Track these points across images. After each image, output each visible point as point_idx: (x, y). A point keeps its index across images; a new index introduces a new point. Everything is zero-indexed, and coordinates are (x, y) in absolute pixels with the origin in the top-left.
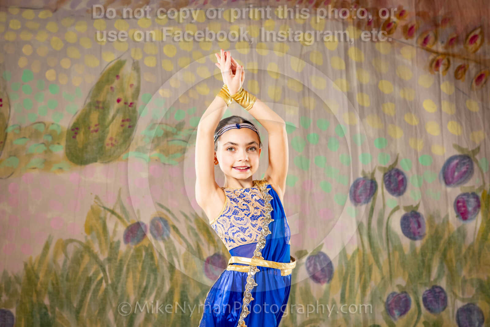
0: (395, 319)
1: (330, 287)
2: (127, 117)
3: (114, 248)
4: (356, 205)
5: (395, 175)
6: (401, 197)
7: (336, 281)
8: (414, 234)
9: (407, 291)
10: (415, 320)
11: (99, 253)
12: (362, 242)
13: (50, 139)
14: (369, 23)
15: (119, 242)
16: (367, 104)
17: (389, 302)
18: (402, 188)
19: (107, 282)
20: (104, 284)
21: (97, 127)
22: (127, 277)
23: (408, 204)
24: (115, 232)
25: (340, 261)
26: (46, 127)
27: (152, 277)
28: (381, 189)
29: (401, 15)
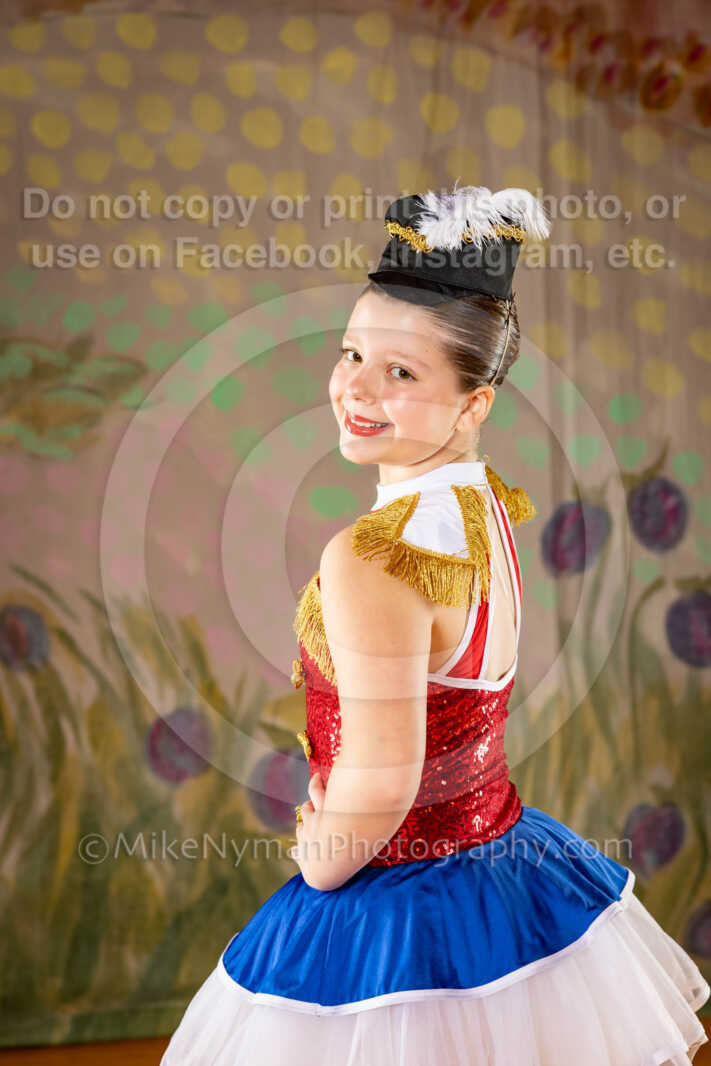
0: (646, 875)
5: (656, 494)
6: (670, 554)
8: (700, 651)
9: (676, 800)
10: (693, 876)
14: (609, 74)
16: (593, 302)
17: (633, 830)
18: (672, 531)
23: (688, 572)
28: (620, 534)
29: (695, 55)
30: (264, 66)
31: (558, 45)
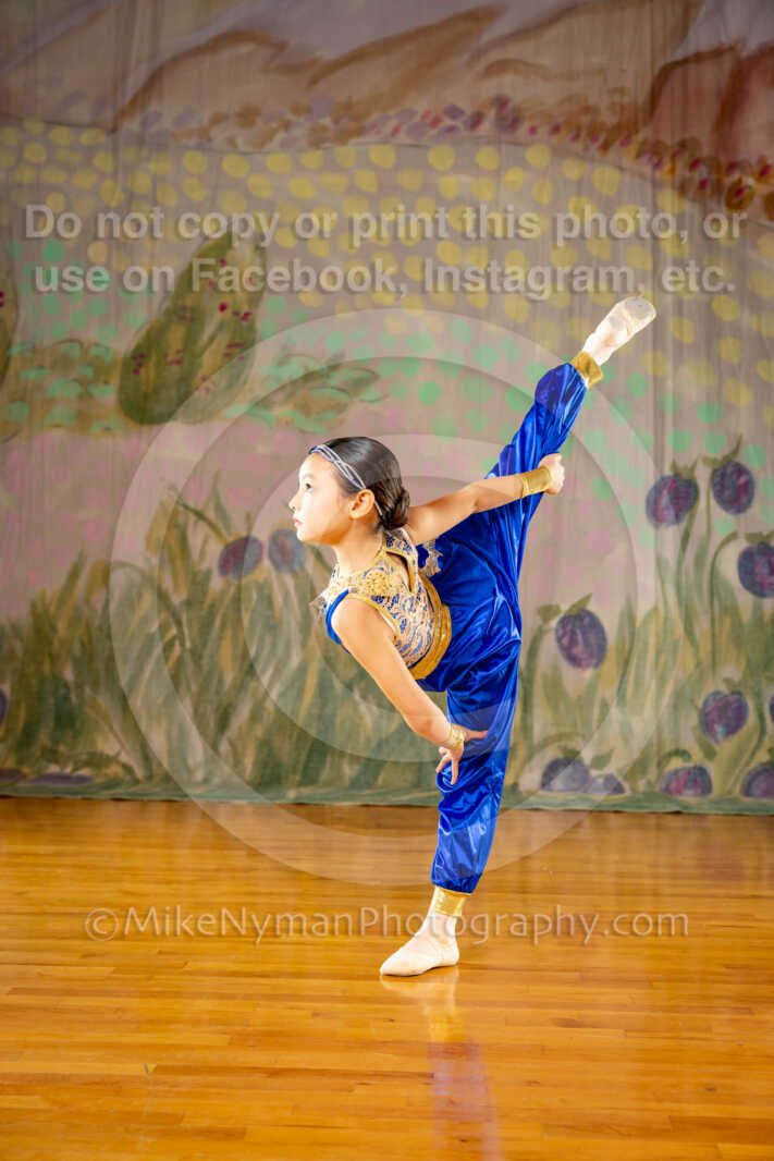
0: (717, 742)
1: (598, 676)
2: (237, 340)
3: (199, 582)
4: (657, 527)
5: (732, 474)
6: (742, 516)
7: (611, 664)
8: (762, 585)
9: (742, 689)
10: (753, 744)
11: (171, 591)
12: (664, 594)
13: (89, 372)
14: (703, 185)
15: (208, 573)
16: (688, 338)
17: (709, 709)
18: (744, 500)
19: (182, 645)
20: (177, 649)
21: (181, 355)
22: (220, 638)
23: (754, 530)
24: (203, 553)
25: (621, 629)
26: (85, 350)
27: (268, 640)
28: (706, 500)
29: (763, 173)
30: (465, 179)
31: (667, 166)
